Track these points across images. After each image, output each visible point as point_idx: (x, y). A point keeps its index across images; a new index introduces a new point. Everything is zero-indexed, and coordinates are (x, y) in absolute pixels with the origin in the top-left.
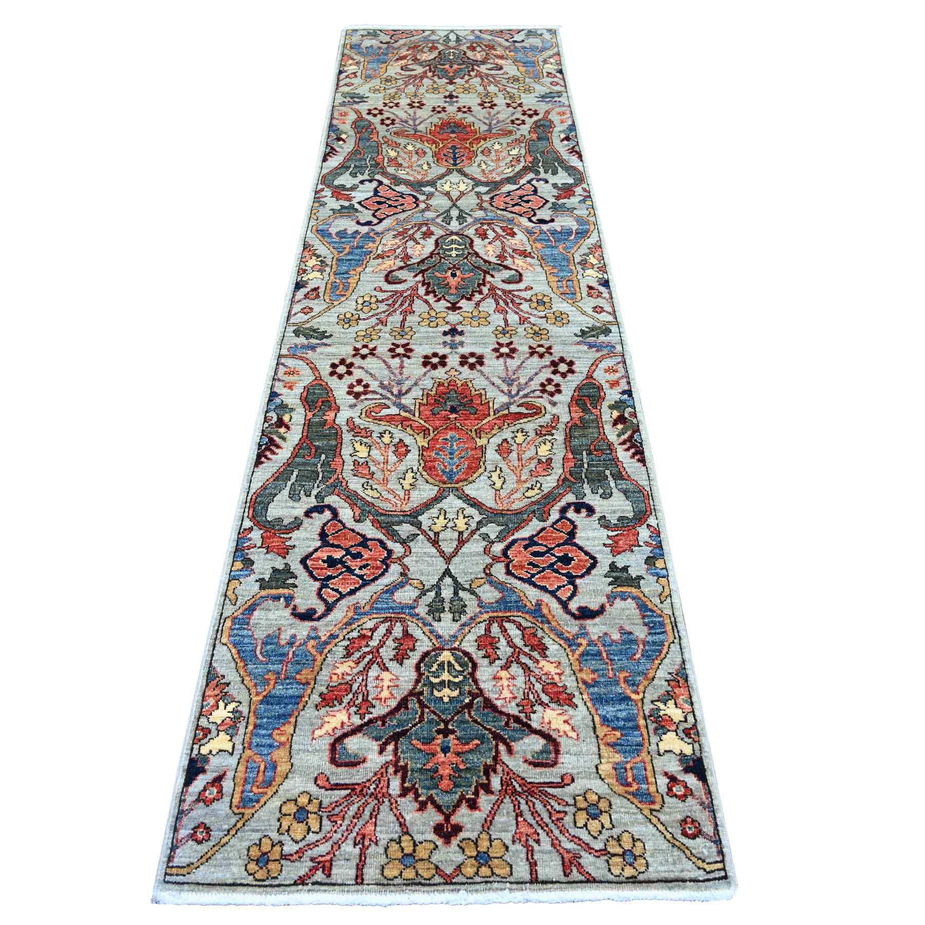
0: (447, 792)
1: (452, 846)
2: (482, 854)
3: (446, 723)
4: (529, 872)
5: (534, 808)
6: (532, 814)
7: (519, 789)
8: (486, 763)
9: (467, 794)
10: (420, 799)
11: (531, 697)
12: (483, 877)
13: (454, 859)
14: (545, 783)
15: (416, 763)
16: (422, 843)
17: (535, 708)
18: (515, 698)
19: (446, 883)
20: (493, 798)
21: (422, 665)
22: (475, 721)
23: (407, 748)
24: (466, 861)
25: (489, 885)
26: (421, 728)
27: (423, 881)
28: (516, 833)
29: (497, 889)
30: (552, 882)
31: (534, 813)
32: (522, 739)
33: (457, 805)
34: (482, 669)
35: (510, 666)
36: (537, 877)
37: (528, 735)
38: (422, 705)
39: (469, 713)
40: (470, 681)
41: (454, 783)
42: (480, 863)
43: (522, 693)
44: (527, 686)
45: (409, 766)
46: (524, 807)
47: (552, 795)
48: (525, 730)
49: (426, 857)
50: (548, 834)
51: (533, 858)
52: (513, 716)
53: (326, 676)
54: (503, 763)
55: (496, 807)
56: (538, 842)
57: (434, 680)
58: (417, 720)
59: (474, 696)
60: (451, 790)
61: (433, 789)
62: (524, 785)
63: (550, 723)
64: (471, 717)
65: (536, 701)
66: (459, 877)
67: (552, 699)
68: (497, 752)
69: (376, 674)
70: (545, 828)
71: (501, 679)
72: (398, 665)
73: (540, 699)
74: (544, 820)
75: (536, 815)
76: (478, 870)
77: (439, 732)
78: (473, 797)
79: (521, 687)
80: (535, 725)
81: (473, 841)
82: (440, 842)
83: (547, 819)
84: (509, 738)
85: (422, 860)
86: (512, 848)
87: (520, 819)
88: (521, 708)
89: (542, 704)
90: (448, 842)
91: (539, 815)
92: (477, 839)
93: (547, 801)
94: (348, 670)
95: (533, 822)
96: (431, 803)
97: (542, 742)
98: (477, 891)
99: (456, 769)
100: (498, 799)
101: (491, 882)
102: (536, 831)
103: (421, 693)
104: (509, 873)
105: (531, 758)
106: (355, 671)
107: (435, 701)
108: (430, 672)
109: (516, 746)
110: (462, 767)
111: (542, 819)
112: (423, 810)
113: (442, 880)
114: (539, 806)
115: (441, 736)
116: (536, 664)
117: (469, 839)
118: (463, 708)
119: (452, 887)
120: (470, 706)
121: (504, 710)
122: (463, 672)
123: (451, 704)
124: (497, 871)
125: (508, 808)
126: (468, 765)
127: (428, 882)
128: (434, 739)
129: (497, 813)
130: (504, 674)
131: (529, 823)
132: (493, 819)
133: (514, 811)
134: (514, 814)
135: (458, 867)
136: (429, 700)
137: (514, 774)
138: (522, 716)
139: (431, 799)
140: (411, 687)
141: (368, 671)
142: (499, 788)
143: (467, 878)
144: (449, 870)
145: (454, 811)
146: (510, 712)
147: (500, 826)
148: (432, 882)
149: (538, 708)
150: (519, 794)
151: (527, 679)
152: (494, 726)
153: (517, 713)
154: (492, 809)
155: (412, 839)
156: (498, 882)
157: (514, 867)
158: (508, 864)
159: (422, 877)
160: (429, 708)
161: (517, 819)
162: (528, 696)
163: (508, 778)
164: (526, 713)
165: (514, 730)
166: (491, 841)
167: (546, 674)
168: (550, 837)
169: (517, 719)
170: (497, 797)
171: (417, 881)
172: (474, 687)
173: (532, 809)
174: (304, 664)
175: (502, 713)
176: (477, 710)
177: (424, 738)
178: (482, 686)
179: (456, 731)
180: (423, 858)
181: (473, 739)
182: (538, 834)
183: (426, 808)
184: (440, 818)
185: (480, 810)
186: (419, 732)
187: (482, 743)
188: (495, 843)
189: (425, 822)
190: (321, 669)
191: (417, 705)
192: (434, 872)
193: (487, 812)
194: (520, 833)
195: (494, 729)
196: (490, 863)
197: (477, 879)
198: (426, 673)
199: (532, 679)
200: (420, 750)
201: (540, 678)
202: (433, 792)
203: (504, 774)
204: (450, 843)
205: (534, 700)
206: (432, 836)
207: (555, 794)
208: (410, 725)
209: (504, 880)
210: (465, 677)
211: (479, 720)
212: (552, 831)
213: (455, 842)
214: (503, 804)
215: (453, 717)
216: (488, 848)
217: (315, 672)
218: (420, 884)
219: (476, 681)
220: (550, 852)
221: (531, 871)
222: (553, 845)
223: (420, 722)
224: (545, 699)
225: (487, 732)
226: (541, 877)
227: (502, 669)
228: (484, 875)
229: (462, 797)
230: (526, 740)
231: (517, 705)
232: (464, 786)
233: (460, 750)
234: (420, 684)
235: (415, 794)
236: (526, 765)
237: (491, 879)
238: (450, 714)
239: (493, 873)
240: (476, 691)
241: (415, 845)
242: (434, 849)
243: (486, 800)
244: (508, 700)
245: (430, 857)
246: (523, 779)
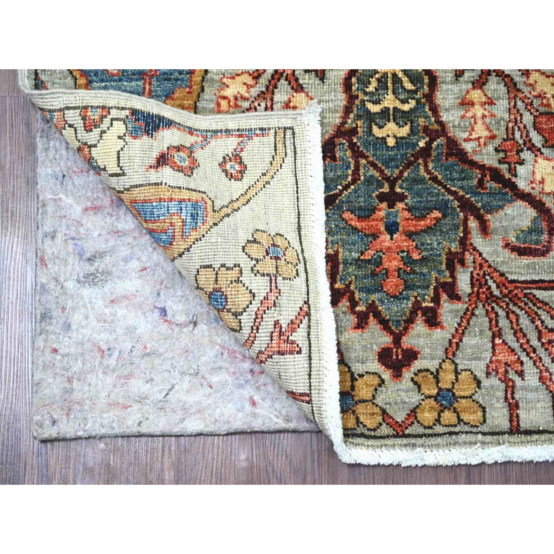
0: (395, 297)
1: (404, 381)
2: (445, 393)
3: (392, 183)
4: (507, 417)
5: (518, 325)
6: (515, 334)
7: (497, 293)
8: (449, 249)
9: (424, 300)
10: (358, 309)
11: (517, 135)
12: (446, 426)
13: (407, 400)
14: (533, 282)
15: (350, 251)
16: (363, 376)
17: (523, 156)
18: (493, 137)
19: (396, 436)
20: (460, 306)
21: (354, 80)
22: (434, 179)
23: (337, 226)
24: (423, 403)
25: (454, 437)
26: (355, 191)
27: (367, 432)
28: (491, 362)
29: (465, 443)
30: (539, 432)
31: (518, 332)
32: (502, 207)
33: (410, 321)
34: (445, 87)
35: (487, 80)
36: (518, 425)
37: (511, 202)
38: (357, 154)
39: (426, 166)
40: (427, 108)
41: (405, 281)
42: (441, 405)
43: (503, 129)
44: (512, 117)
45: (340, 255)
46: (503, 323)
47: (542, 302)
48: (506, 194)
49: (369, 396)
50: (535, 364)
51: (513, 398)
52: (491, 169)
53: (212, 101)
54: (475, 249)
55: (464, 324)
56: (521, 374)
57: (374, 109)
58: (350, 179)
59: (432, 135)
60: (401, 293)
61: (374, 292)
62: (504, 285)
63: (542, 182)
64: (429, 172)
65: (525, 144)
66: (414, 427)
67: (546, 141)
68: (467, 231)
69: (286, 98)
70: (532, 355)
71: (473, 104)
72: (318, 81)
73: (530, 140)
74: (531, 343)
75: (520, 335)
76: (439, 416)
77: (382, 198)
78: (432, 305)
79: (502, 119)
80: (522, 185)
81: (432, 373)
82: (386, 375)
83: (535, 343)
84: (484, 206)
85: (364, 401)
86: (486, 383)
87: (498, 341)
88: (502, 155)
89: (532, 148)
90: (397, 375)
91: (525, 335)
92: (437, 371)
93: (536, 313)
94: (243, 91)
95: (515, 345)
96: (375, 317)
97: (532, 213)
98: (438, 446)
99: (408, 261)
100: (467, 309)
101: (456, 433)
102: (519, 358)
103: (354, 131)
104: (482, 419)
105: (514, 240)
106: (254, 92)
107: (375, 145)
108: (366, 93)
109: (493, 220)
110: (416, 256)
111: (528, 341)
112: (363, 328)
113: (391, 432)
114: (525, 322)
115: (384, 205)
116: (525, 79)
117: (427, 370)
118: (416, 156)
119: (405, 441)
120: (426, 152)
121: (476, 158)
122: (415, 92)
123: (398, 150)
124: (465, 417)
125: (482, 325)
126: (424, 254)
127: (372, 433)
128: (374, 210)
129: (466, 332)
130: (476, 95)
131: (509, 347)
132: (461, 340)
133: (490, 329)
134: (490, 334)
135: (411, 411)
136: (367, 144)
137: (490, 266)
138: (504, 167)
139: (372, 308)
140: (338, 121)
141: (273, 93)
142: (469, 290)
143: (425, 427)
144: (400, 417)
145: (406, 329)
146: (485, 162)
147: (469, 351)
148: (378, 433)
149: (526, 155)
150: (496, 300)
151: (513, 104)
152: (462, 188)
153: (496, 165)
154: (459, 325)
155: (350, 370)
156: (467, 433)
157: (487, 410)
158: (480, 406)
159: (365, 426)
160: (366, 157)
161: (493, 342)
162: (513, 134)
163: (481, 273)
164: (509, 164)
165: (490, 193)
166: (457, 373)
167: (539, 96)
168: (538, 368)
169: (496, 175)
170: (466, 306)
171: (358, 431)
172: (433, 119)
173: (514, 325)
174: (177, 80)
175: (473, 164)
176: (438, 159)
177: (360, 208)
178: (445, 117)
179: (406, 197)
180: (365, 398)
181: (431, 210)
182: (522, 363)
183: (367, 323)
184: (386, 340)
185: (442, 328)
186: (352, 199)
187: (444, 216)
188: (464, 376)
189: (365, 346)
190: (203, 90)
191: (349, 153)
192: (380, 419)
193: (453, 331)
194: (497, 361)
195: (461, 193)
196: (455, 405)
197: (439, 429)
198: (361, 96)
199: (520, 104)
200: (355, 229)
201: (531, 104)
202: (375, 297)
203: (475, 268)
204: (401, 376)
205: (521, 142)
206: (375, 366)
207: (547, 300)
208: (340, 187)
209: (474, 430)
210: (418, 102)
211: (440, 177)
212: (540, 359)
213: (407, 374)
214: (474, 318)
215: (401, 172)
216: (453, 383)
217: (195, 95)
218: (362, 435)
219: (435, 110)
220: (537, 389)
221: (511, 415)
222: (541, 378)
223: (354, 181)
224: (537, 139)
225: (451, 198)
226: (524, 425)
227: (474, 88)
228: (447, 422)
229: (417, 307)
230: (509, 210)
231: (497, 150)
232: (419, 287)
233: (413, 229)
234: (351, 116)
235: (350, 301)
236: (507, 252)
237: (457, 429)
238: (397, 167)
239: (460, 420)
240: (436, 127)
241: (353, 379)
242: (380, 385)
243: (451, 311)
244: (482, 141)
245: (374, 396)
246: (502, 275)
